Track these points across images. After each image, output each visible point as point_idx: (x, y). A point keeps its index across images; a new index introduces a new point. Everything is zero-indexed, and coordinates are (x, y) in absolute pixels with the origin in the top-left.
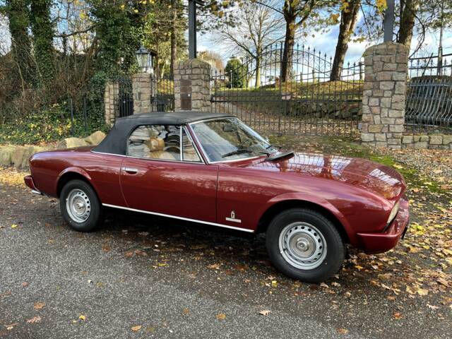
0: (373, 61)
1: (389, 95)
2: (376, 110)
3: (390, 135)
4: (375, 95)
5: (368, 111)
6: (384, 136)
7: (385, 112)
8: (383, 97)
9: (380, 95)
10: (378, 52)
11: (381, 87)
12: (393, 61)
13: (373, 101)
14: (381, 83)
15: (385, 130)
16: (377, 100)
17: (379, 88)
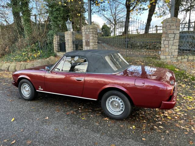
0: (166, 25)
1: (173, 40)
2: (167, 46)
3: (172, 56)
4: (167, 40)
5: (163, 47)
6: (170, 57)
7: (170, 47)
8: (170, 40)
9: (169, 39)
10: (168, 21)
11: (169, 36)
12: (174, 25)
13: (166, 42)
14: (169, 35)
15: (170, 54)
16: (167, 42)
17: (168, 37)
